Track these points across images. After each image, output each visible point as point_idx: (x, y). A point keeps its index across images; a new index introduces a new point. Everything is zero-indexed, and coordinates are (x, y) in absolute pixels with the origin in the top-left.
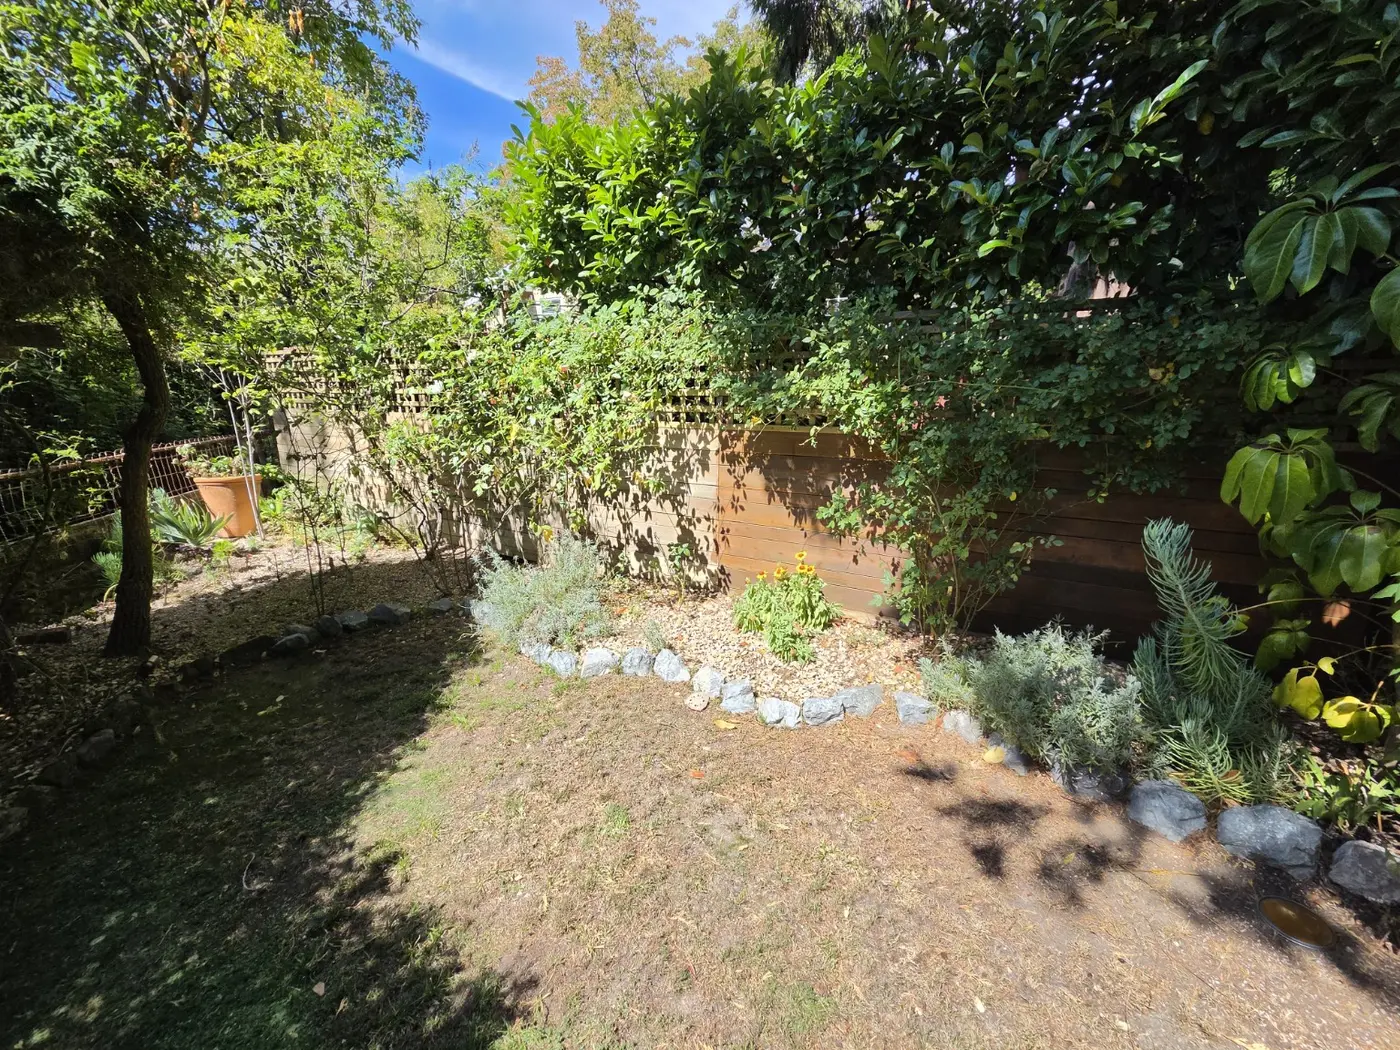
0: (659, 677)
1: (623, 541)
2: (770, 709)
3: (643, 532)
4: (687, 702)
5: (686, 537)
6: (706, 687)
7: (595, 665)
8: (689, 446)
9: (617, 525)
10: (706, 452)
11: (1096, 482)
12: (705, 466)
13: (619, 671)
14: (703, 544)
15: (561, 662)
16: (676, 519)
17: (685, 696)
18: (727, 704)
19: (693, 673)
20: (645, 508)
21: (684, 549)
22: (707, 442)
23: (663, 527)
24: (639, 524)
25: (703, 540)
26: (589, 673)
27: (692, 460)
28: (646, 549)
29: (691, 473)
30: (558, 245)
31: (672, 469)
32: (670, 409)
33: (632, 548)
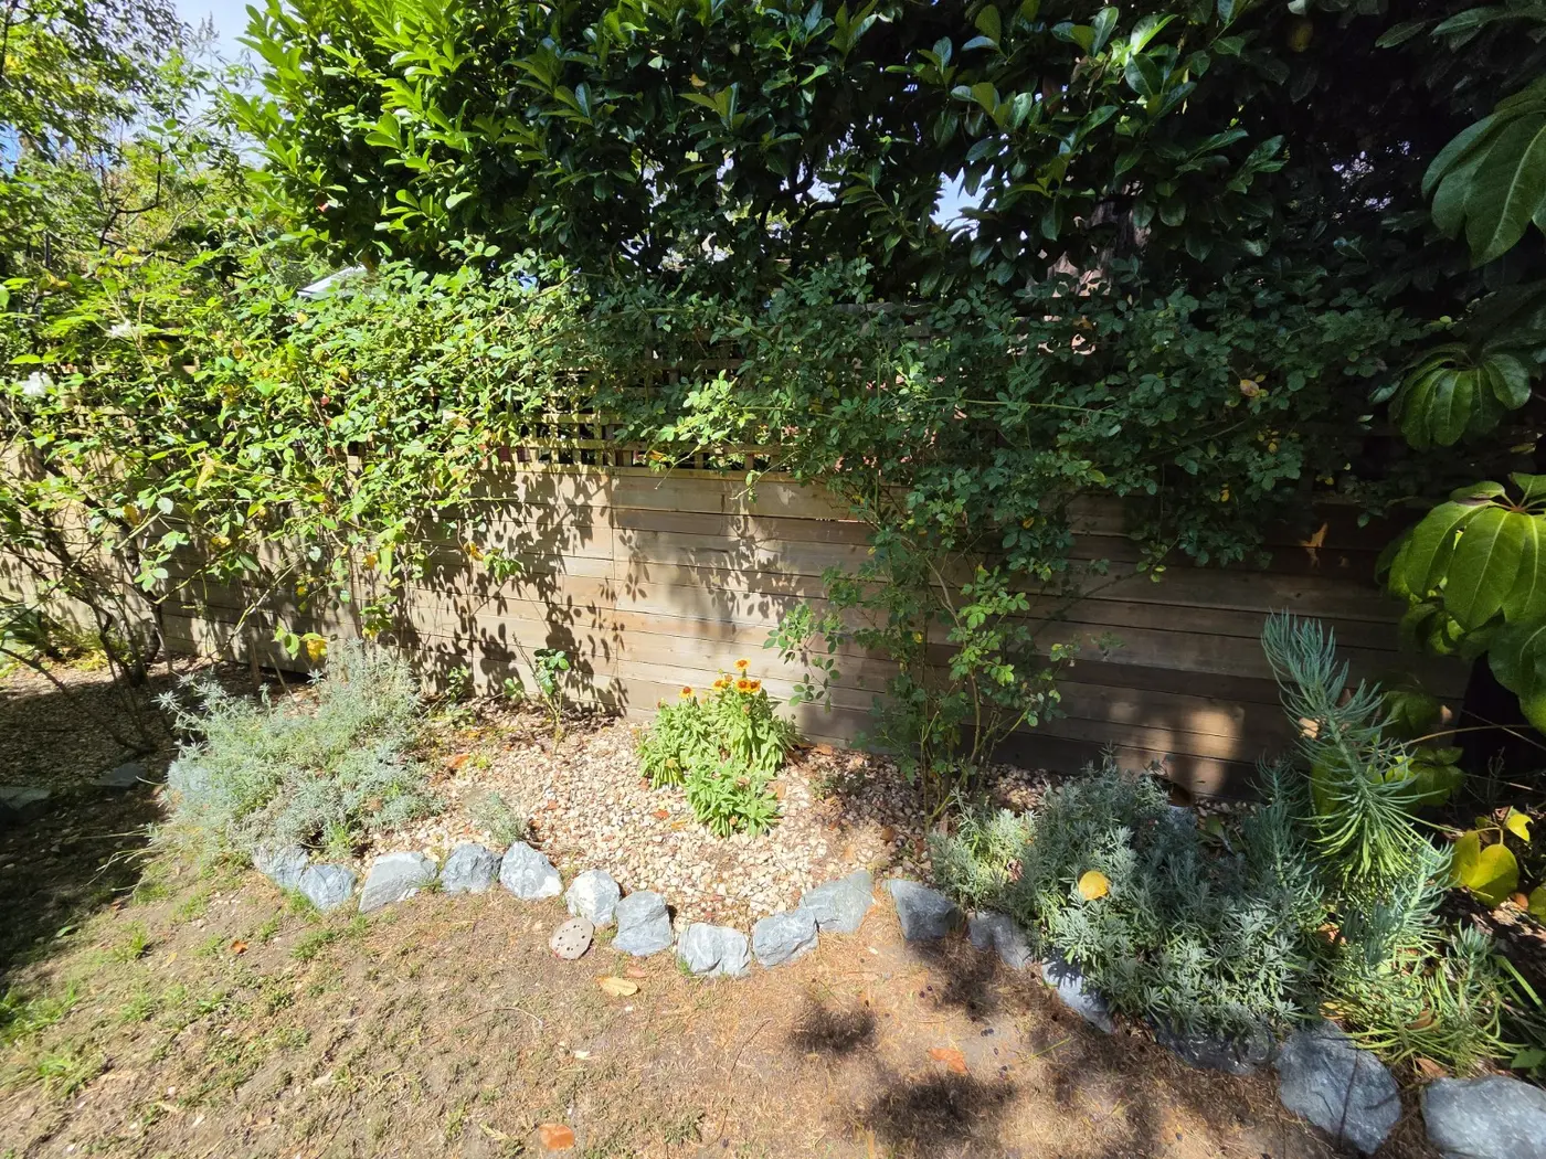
0: (510, 893)
1: (463, 645)
2: (699, 943)
3: (493, 631)
4: (554, 943)
5: (560, 639)
6: (589, 907)
7: (386, 886)
8: (561, 501)
9: (454, 622)
10: (586, 509)
11: (1145, 551)
12: (585, 530)
13: (435, 888)
14: (586, 648)
15: (322, 884)
16: (545, 610)
17: (549, 930)
18: (624, 941)
19: (566, 879)
20: (497, 596)
21: (559, 658)
22: (588, 496)
23: (525, 624)
24: (488, 620)
25: (586, 641)
26: (378, 899)
27: (566, 522)
28: (498, 656)
29: (565, 542)
30: (336, 175)
31: (536, 536)
32: (531, 442)
33: (477, 656)
